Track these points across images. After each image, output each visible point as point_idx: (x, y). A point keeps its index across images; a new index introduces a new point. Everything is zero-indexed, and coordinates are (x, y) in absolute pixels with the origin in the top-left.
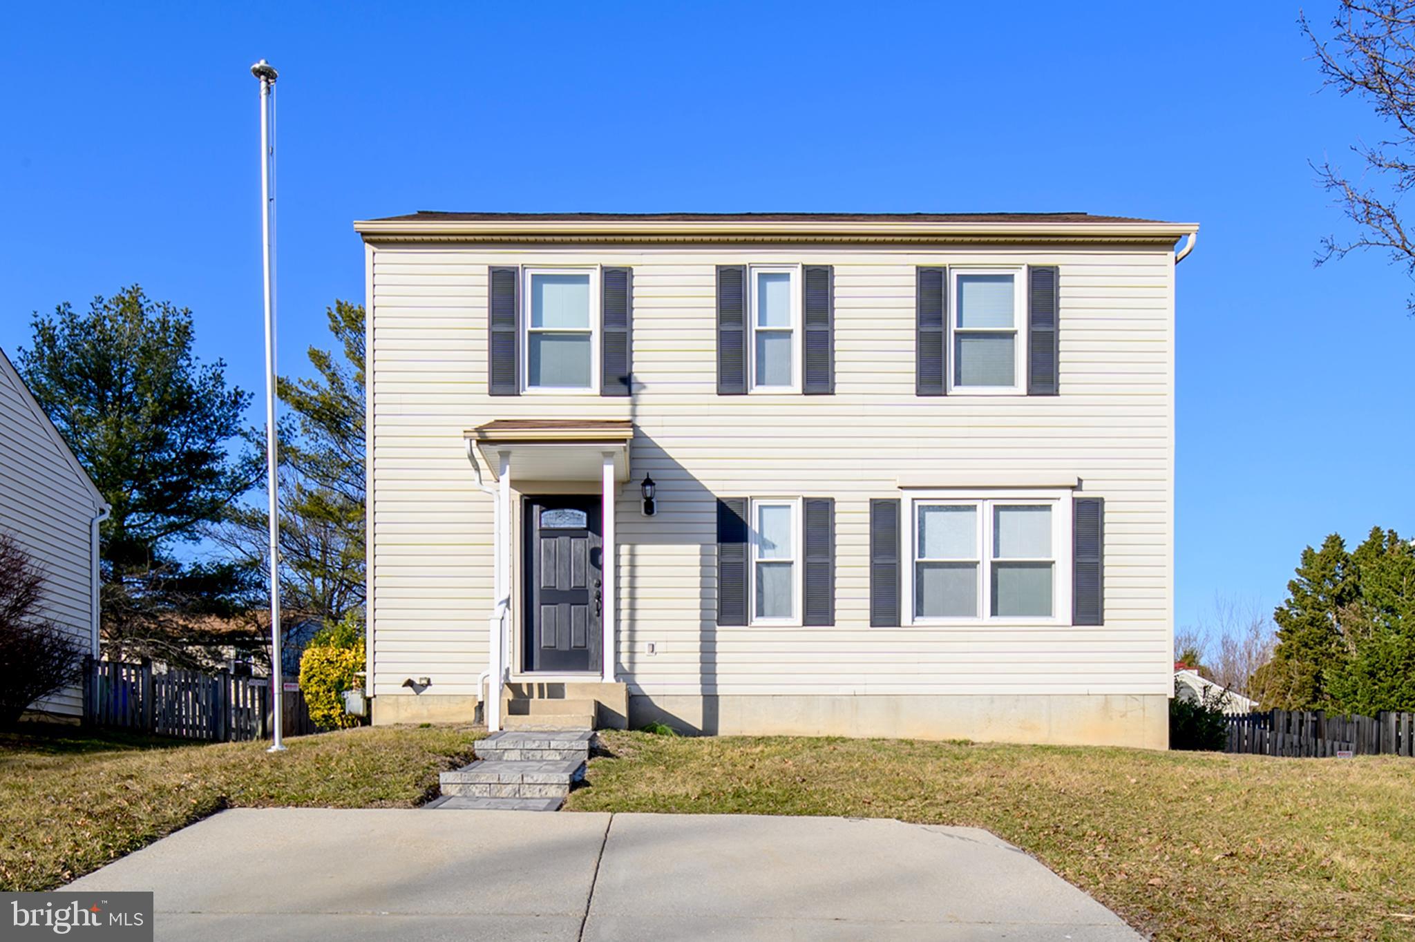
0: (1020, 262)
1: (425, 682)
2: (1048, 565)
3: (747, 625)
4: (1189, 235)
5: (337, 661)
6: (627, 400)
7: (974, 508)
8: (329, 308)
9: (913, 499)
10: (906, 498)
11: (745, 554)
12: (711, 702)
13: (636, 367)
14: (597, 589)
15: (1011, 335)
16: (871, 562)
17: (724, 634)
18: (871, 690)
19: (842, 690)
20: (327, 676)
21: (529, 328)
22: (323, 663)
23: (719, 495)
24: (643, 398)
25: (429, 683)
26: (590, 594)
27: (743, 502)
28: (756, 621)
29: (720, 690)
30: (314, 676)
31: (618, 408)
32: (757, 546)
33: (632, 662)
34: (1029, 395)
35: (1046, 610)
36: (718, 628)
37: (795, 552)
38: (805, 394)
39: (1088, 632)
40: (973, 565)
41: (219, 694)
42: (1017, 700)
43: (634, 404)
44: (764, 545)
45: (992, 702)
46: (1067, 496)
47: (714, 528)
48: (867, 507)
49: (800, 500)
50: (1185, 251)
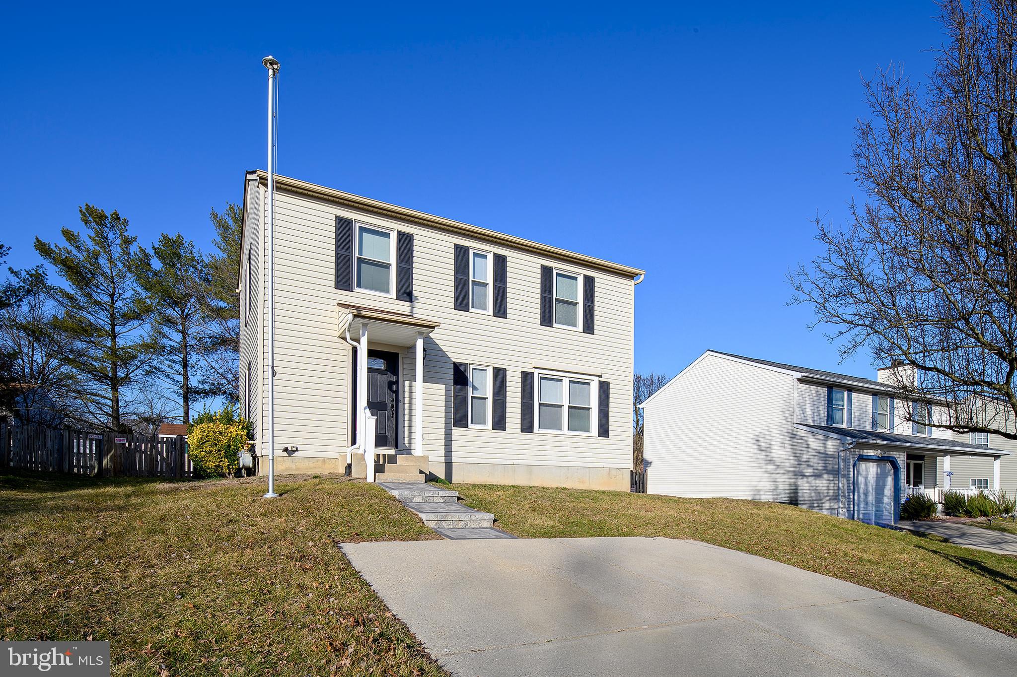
0: (582, 272)
1: (295, 449)
2: (589, 409)
3: (467, 428)
4: (641, 275)
5: (225, 433)
6: (408, 304)
7: (561, 380)
8: (81, 208)
9: (539, 373)
10: (536, 372)
11: (467, 392)
12: (449, 465)
13: (414, 287)
14: (392, 403)
15: (575, 304)
16: (522, 401)
17: (456, 431)
18: (520, 462)
19: (508, 462)
20: (218, 441)
21: (357, 255)
22: (216, 433)
23: (454, 360)
24: (417, 305)
25: (297, 450)
26: (388, 405)
27: (466, 365)
28: (471, 426)
29: (454, 460)
30: (209, 441)
31: (403, 307)
32: (472, 388)
33: (410, 443)
34: (583, 332)
35: (587, 430)
36: (453, 428)
37: (489, 393)
38: (494, 316)
39: (603, 440)
40: (561, 406)
41: (64, 443)
42: (578, 469)
43: (412, 307)
44: (475, 388)
45: (568, 470)
46: (597, 379)
47: (452, 377)
48: (520, 375)
49: (492, 368)
50: (639, 281)
